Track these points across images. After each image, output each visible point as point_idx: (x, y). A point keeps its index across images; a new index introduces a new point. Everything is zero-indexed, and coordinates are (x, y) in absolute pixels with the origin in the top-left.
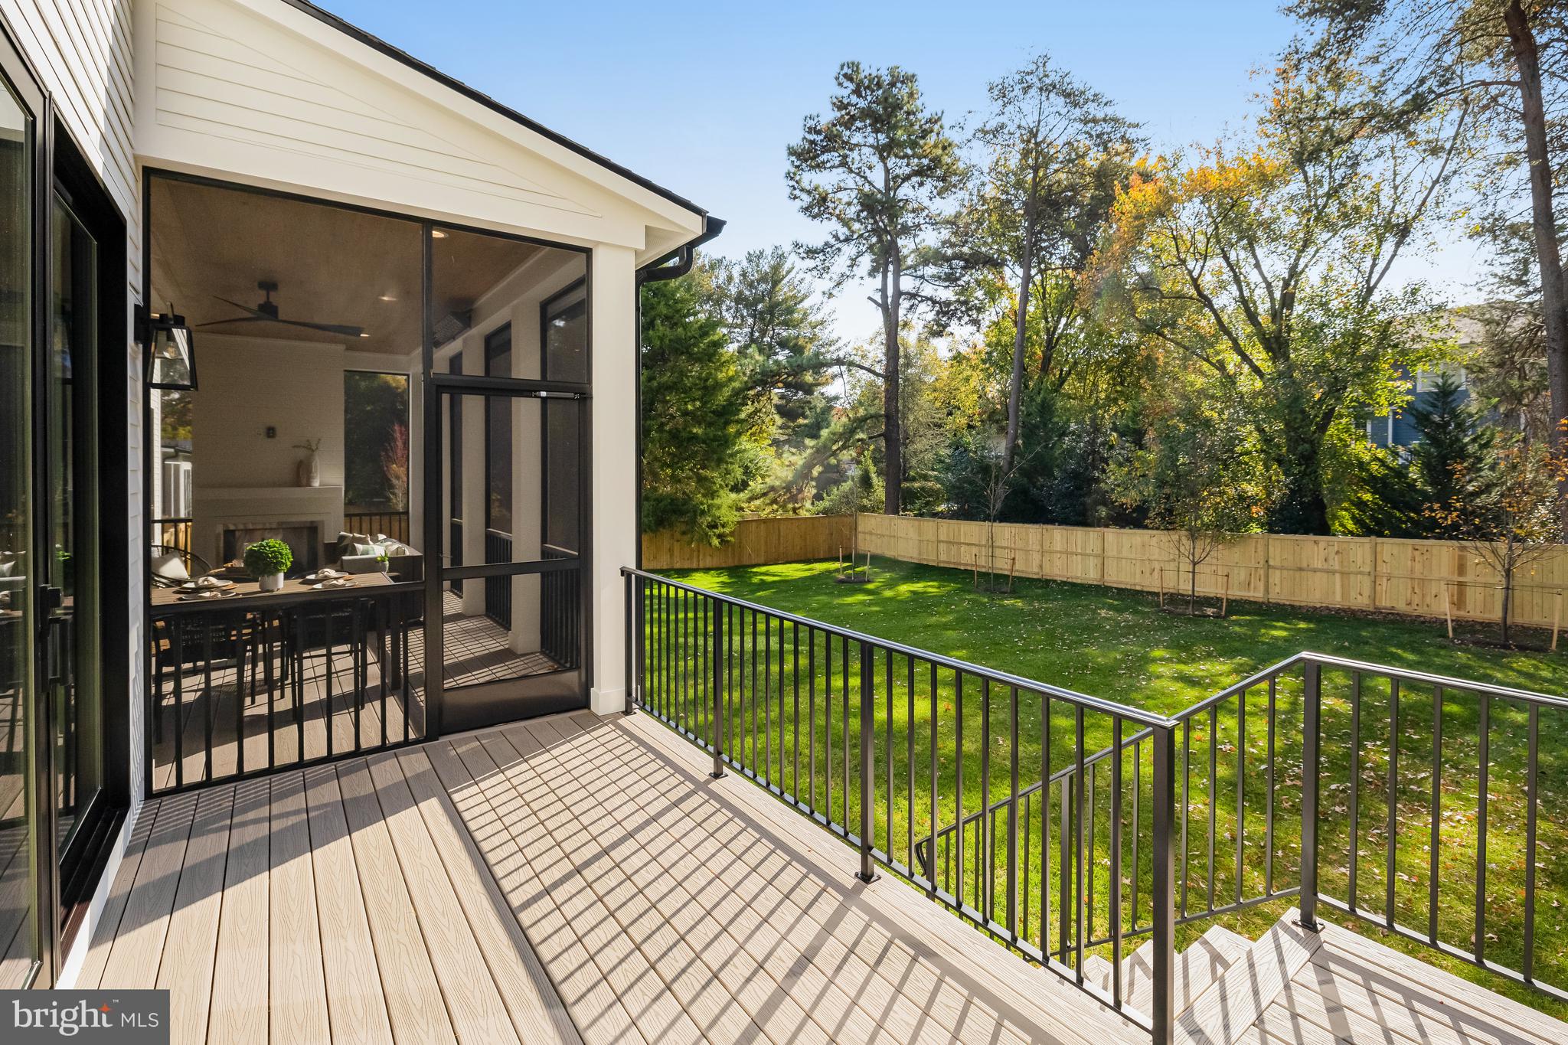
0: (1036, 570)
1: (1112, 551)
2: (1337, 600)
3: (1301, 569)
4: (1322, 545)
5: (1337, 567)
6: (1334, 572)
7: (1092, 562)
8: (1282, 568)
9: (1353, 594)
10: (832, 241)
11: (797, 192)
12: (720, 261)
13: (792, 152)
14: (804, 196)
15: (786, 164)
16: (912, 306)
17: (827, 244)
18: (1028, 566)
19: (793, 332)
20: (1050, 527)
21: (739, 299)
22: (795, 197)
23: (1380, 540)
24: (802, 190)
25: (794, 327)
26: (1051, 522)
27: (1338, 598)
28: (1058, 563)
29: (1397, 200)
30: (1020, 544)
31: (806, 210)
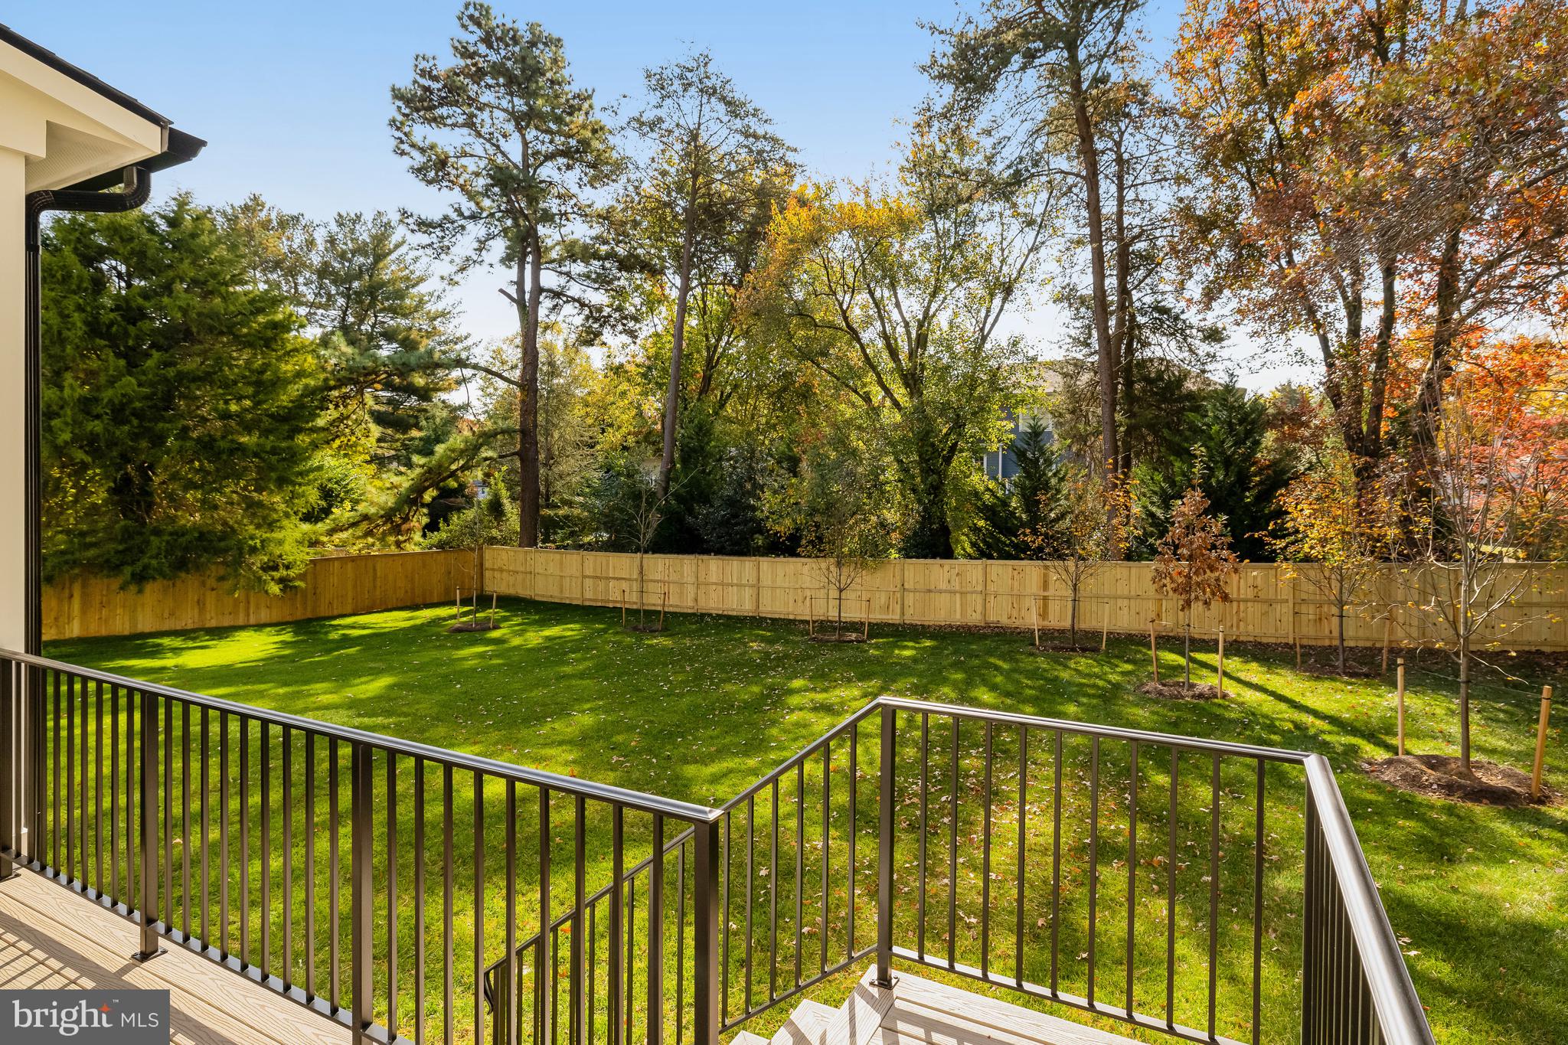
0: (690, 603)
1: (766, 580)
2: (957, 619)
3: (930, 591)
4: (946, 568)
5: (957, 588)
6: (955, 592)
7: (748, 593)
8: (915, 591)
9: (969, 611)
10: (454, 216)
11: (406, 147)
12: (296, 219)
13: (397, 94)
14: (415, 154)
15: (391, 110)
16: (555, 307)
17: (446, 217)
18: (682, 600)
19: (404, 322)
20: (705, 557)
21: (324, 271)
22: (403, 153)
23: (990, 562)
24: (413, 146)
25: (405, 316)
26: (706, 551)
27: (958, 616)
28: (713, 595)
29: (1003, 261)
30: (674, 577)
31: (419, 171)
